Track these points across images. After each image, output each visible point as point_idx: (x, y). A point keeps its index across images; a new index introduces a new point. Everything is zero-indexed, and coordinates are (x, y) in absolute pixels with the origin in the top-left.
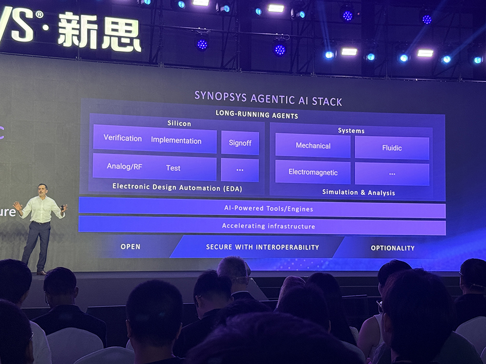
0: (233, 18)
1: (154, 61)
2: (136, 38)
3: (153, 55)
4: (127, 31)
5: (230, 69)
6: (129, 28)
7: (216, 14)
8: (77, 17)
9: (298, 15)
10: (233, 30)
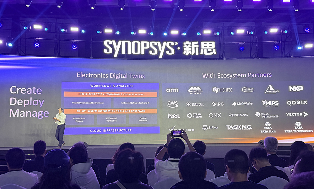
0: (255, 36)
2: (214, 49)
3: (221, 55)
4: (210, 47)
5: (254, 58)
6: (211, 45)
7: (247, 36)
8: (190, 43)
9: (284, 32)
10: (255, 41)
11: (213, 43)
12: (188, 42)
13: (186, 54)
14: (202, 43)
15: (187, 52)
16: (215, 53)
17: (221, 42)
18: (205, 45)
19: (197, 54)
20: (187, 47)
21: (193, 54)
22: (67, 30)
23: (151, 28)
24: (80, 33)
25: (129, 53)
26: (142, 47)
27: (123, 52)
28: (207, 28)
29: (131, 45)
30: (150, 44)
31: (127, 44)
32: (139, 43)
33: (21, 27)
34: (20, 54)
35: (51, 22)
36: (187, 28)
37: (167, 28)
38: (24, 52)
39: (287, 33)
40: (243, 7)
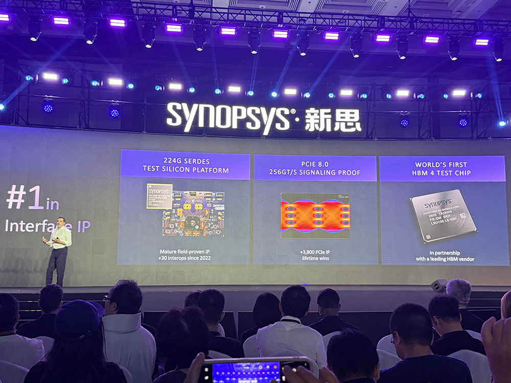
0: (427, 102)
2: (357, 122)
4: (351, 118)
5: (425, 139)
6: (352, 116)
7: (414, 101)
8: (317, 111)
9: (476, 96)
10: (427, 111)
11: (357, 112)
12: (314, 109)
13: (310, 130)
14: (338, 111)
15: (311, 126)
16: (359, 129)
17: (370, 111)
18: (343, 115)
19: (329, 129)
20: (312, 117)
21: (321, 129)
22: (102, 84)
23: (250, 83)
24: (124, 89)
25: (212, 125)
26: (233, 116)
27: (201, 124)
28: (346, 86)
29: (215, 112)
30: (247, 112)
31: (207, 111)
32: (228, 108)
33: (20, 76)
34: (17, 124)
35: (74, 69)
36: (311, 85)
37: (277, 85)
38: (24, 121)
39: (482, 97)
40: (407, 52)
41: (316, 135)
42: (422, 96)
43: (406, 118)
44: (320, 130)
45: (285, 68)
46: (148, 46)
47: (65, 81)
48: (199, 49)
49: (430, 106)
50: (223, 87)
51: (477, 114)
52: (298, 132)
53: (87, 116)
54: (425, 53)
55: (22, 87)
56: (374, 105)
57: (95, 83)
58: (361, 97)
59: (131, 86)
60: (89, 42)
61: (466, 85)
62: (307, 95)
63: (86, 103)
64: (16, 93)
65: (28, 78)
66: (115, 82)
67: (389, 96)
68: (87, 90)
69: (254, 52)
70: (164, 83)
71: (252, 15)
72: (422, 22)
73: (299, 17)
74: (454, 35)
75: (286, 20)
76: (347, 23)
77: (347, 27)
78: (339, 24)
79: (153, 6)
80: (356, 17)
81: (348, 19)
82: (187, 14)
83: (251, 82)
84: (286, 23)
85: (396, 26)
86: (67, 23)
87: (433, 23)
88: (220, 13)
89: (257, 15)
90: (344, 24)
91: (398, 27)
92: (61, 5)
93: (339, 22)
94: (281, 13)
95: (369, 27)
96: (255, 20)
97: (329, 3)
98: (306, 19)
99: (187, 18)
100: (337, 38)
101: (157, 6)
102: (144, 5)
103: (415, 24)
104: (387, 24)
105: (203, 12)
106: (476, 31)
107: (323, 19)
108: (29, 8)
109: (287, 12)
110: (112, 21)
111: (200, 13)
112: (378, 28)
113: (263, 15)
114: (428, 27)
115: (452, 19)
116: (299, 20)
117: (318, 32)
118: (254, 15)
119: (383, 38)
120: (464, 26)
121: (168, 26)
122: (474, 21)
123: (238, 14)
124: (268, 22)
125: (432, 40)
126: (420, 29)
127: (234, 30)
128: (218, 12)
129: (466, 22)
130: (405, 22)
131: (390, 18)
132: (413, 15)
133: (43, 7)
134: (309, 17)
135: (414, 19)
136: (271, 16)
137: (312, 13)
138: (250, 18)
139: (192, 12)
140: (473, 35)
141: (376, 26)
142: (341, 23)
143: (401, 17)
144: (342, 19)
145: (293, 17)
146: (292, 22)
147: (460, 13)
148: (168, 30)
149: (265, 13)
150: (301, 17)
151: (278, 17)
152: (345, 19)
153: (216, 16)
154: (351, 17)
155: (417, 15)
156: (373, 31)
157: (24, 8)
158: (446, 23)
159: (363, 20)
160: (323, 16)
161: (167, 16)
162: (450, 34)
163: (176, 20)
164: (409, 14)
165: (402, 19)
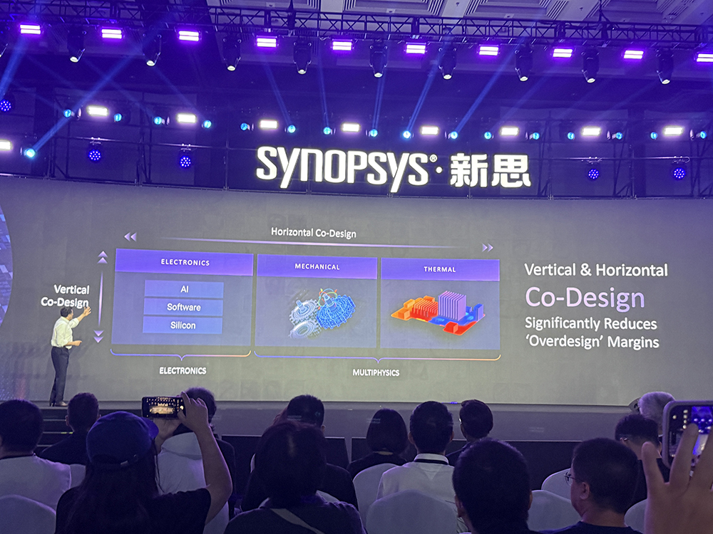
0: (626, 145)
1: (543, 194)
2: (525, 173)
4: (516, 167)
5: (624, 196)
6: (518, 164)
7: (608, 142)
8: (468, 158)
9: (698, 136)
10: (625, 156)
11: (524, 159)
12: (463, 154)
13: (457, 185)
14: (498, 158)
15: (458, 179)
16: (528, 183)
17: (544, 157)
18: (504, 164)
19: (484, 184)
20: (460, 167)
21: (473, 184)
22: (168, 121)
23: (372, 119)
24: (199, 129)
25: (318, 178)
26: (349, 165)
27: (304, 177)
28: (510, 122)
29: (323, 159)
30: (368, 159)
31: (312, 158)
32: (341, 154)
33: (57, 111)
34: (53, 176)
35: (129, 102)
36: (460, 121)
37: (411, 121)
38: (62, 172)
39: (706, 138)
40: (598, 73)
41: (465, 192)
42: (619, 136)
43: (596, 167)
44: (471, 186)
45: (421, 97)
46: (231, 68)
47: (118, 118)
48: (302, 72)
49: (630, 150)
50: (335, 125)
51: (699, 160)
52: (440, 188)
53: (148, 167)
54: (623, 74)
55: (60, 125)
56: (550, 149)
57: (158, 121)
58: (531, 137)
59: (208, 124)
60: (150, 63)
61: (682, 119)
62: (454, 135)
63: (147, 148)
64: (51, 133)
65: (68, 114)
66: (187, 119)
67: (571, 136)
68: (148, 130)
69: (378, 75)
70: (253, 120)
71: (375, 22)
72: (619, 29)
73: (442, 24)
74: (666, 47)
75: (424, 29)
76: (511, 33)
77: (511, 37)
78: (499, 34)
79: (237, 12)
80: (524, 24)
81: (513, 26)
82: (285, 23)
83: (374, 117)
84: (424, 34)
85: (582, 36)
86: (120, 37)
87: (634, 30)
88: (330, 20)
89: (383, 23)
90: (507, 34)
91: (584, 36)
92: (111, 11)
93: (499, 31)
94: (416, 18)
95: (543, 37)
96: (380, 29)
97: (485, 4)
98: (452, 27)
99: (285, 28)
100: (496, 54)
101: (244, 12)
102: (226, 11)
103: (609, 32)
104: (569, 33)
105: (307, 19)
106: (697, 42)
107: (477, 26)
108: (68, 16)
109: (425, 17)
110: (181, 33)
111: (303, 21)
112: (556, 38)
113: (391, 22)
114: (627, 36)
115: (662, 25)
116: (443, 29)
117: (469, 45)
118: (378, 22)
119: (563, 53)
120: (679, 35)
121: (259, 40)
122: (694, 28)
123: (355, 21)
124: (398, 32)
125: (634, 55)
126: (616, 39)
127: (350, 44)
128: (327, 19)
129: (682, 28)
130: (595, 29)
131: (573, 24)
132: (607, 19)
133: (88, 14)
134: (457, 25)
135: (608, 25)
136: (403, 23)
137: (460, 19)
138: (372, 27)
139: (291, 19)
140: (692, 48)
141: (553, 36)
142: (502, 32)
143: (588, 22)
144: (504, 26)
145: (434, 25)
146: (432, 31)
147: (674, 17)
148: (259, 45)
149: (393, 19)
150: (446, 25)
151: (413, 24)
152: (507, 26)
153: (325, 25)
154: (516, 23)
155: (611, 20)
156: (548, 44)
157: (62, 16)
158: (654, 31)
159: (534, 27)
160: (476, 22)
161: (257, 26)
162: (660, 46)
163: (270, 30)
164: (600, 19)
165: (590, 25)
